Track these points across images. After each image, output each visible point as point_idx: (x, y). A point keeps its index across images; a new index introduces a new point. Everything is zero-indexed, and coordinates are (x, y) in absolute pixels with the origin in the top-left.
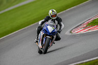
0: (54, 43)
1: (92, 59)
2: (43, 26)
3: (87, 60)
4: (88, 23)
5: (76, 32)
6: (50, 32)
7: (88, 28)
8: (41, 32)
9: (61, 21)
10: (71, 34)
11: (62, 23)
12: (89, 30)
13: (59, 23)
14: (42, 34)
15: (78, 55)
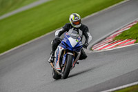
0: (78, 63)
1: (121, 87)
2: (61, 37)
3: (115, 89)
4: (115, 36)
5: (99, 48)
6: (73, 46)
7: (116, 42)
8: (59, 47)
9: (88, 30)
10: (91, 52)
11: (89, 34)
12: (117, 45)
13: (85, 34)
14: (61, 50)
15: (102, 81)
